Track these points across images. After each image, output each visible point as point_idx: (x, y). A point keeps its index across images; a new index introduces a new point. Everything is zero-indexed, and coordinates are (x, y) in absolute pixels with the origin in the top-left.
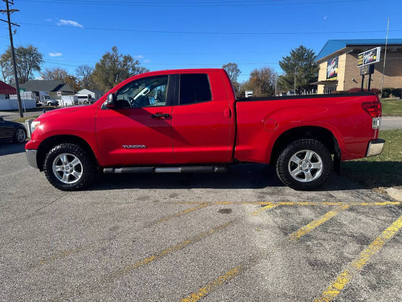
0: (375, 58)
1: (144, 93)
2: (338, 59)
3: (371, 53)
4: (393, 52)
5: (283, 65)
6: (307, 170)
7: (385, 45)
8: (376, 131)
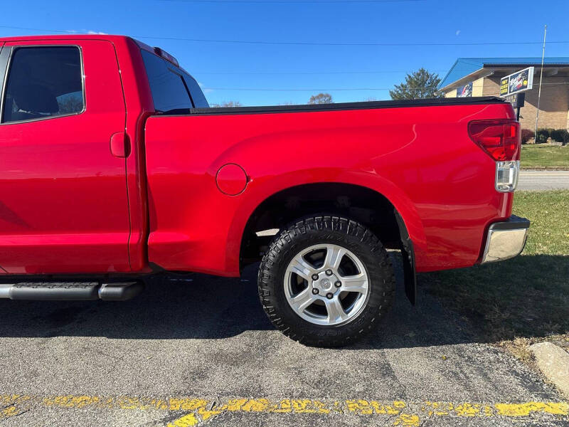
0: (525, 83)
2: (471, 85)
3: (520, 76)
4: (553, 76)
5: (395, 95)
6: (330, 296)
7: (540, 66)
8: (506, 196)
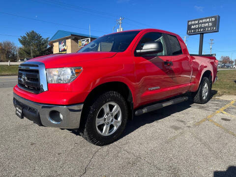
1: (92, 46)
2: (65, 41)
3: (86, 40)
5: (22, 41)
